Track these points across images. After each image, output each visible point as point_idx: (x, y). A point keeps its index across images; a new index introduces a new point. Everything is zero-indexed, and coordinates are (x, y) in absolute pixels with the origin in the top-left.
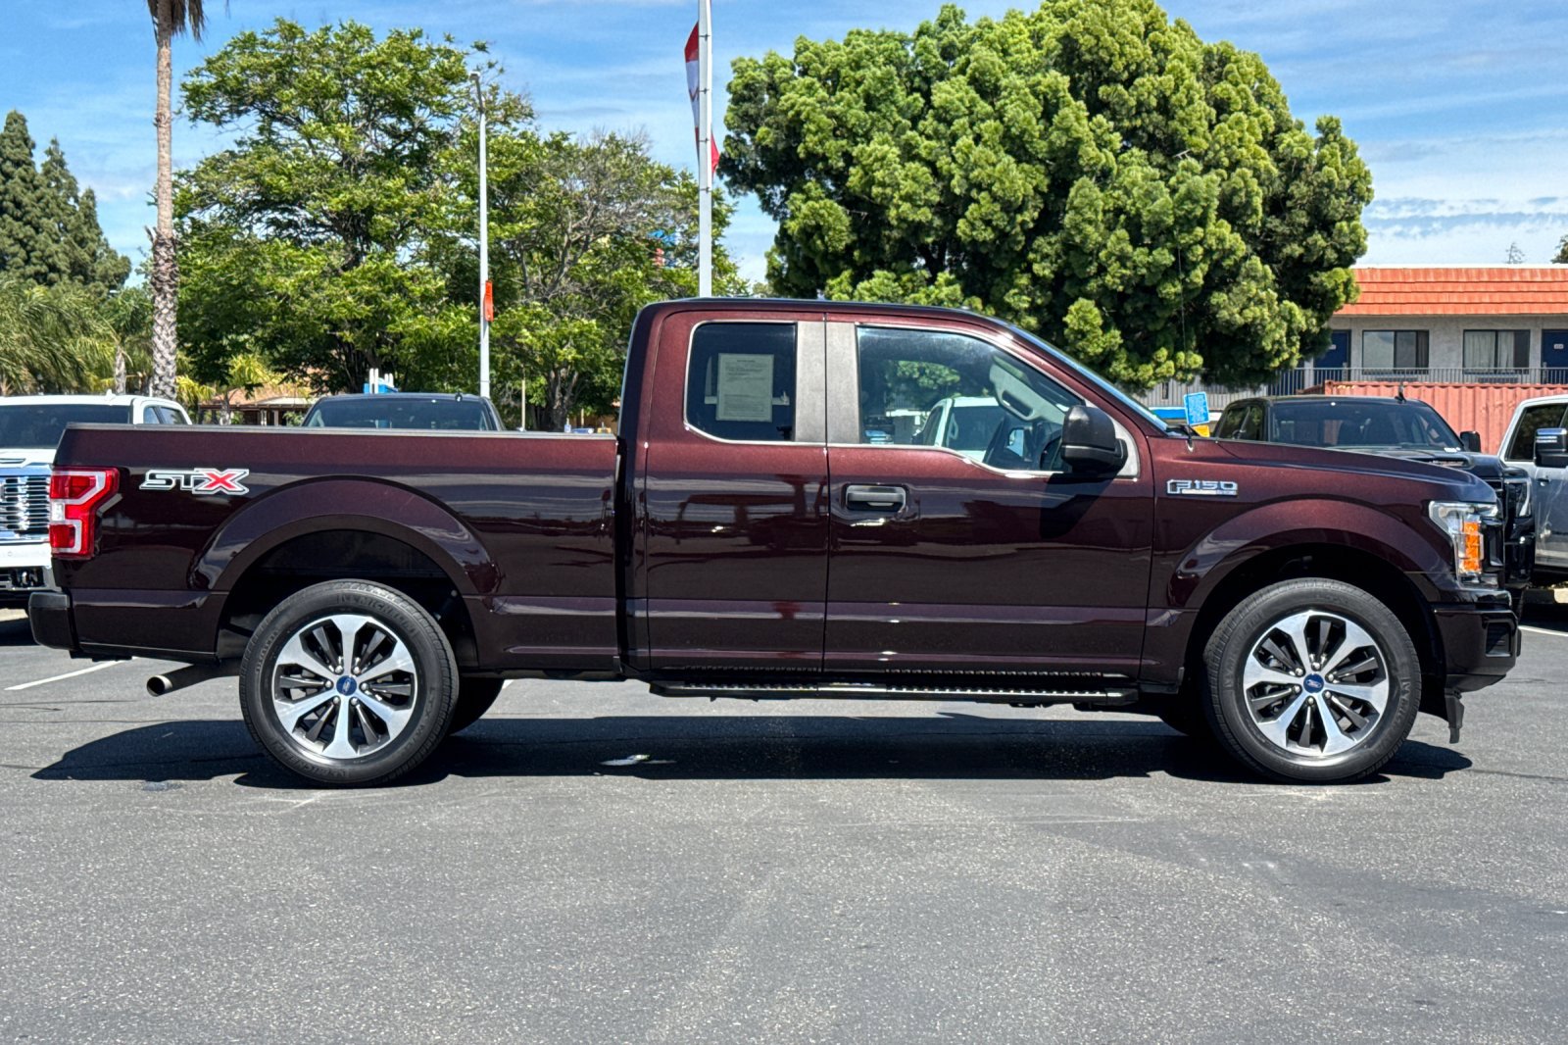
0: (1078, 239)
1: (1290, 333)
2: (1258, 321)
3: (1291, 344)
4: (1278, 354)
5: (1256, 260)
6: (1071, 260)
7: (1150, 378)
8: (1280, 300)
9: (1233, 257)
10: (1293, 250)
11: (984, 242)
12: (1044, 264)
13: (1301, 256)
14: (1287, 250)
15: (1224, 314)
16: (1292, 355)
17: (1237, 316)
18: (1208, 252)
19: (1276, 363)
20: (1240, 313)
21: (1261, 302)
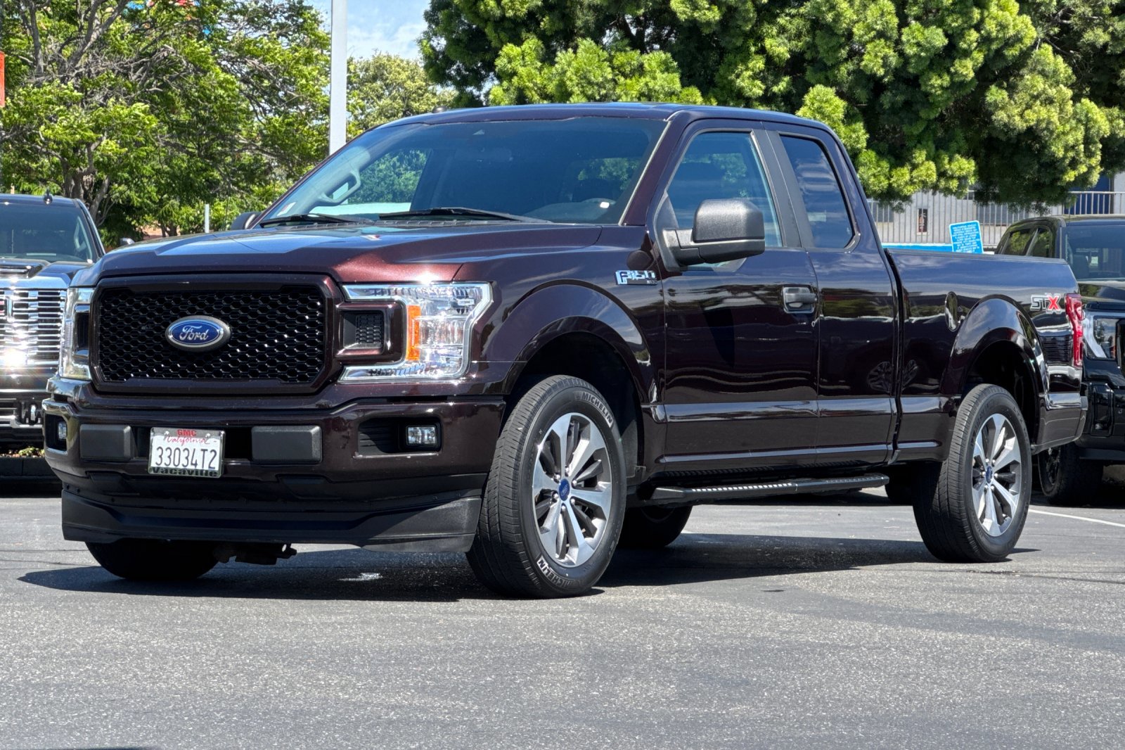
0: (829, 17)
1: (1088, 141)
2: (1044, 125)
3: (1089, 154)
4: (1074, 164)
5: (1048, 49)
6: (818, 41)
7: (906, 183)
8: (1076, 99)
9: (1018, 46)
10: (1097, 36)
11: (708, 23)
12: (779, 40)
13: (1105, 46)
14: (1089, 36)
15: (1001, 116)
16: (1091, 168)
17: (1017, 118)
18: (986, 40)
19: (1070, 176)
20: (1021, 115)
21: (1049, 101)
